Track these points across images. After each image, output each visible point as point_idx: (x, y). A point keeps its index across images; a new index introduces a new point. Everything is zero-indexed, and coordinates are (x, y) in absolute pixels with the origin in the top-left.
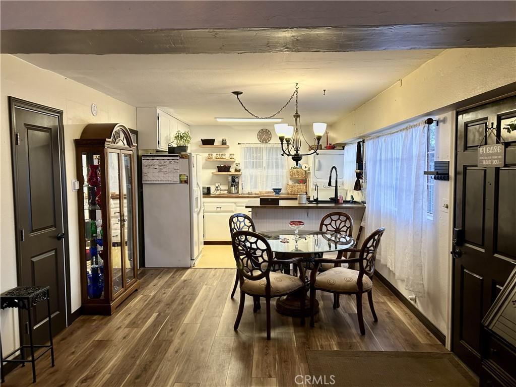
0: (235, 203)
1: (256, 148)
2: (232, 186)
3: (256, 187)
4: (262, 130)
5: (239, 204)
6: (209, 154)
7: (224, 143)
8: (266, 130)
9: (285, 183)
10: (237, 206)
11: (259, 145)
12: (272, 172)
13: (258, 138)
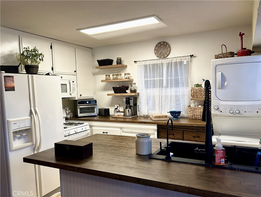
0: (121, 128)
1: (154, 65)
2: (126, 108)
3: (154, 109)
4: (160, 43)
5: (124, 130)
6: (106, 76)
7: (119, 62)
8: (164, 42)
9: (187, 104)
10: (123, 132)
11: (156, 61)
12: (171, 92)
13: (155, 54)
